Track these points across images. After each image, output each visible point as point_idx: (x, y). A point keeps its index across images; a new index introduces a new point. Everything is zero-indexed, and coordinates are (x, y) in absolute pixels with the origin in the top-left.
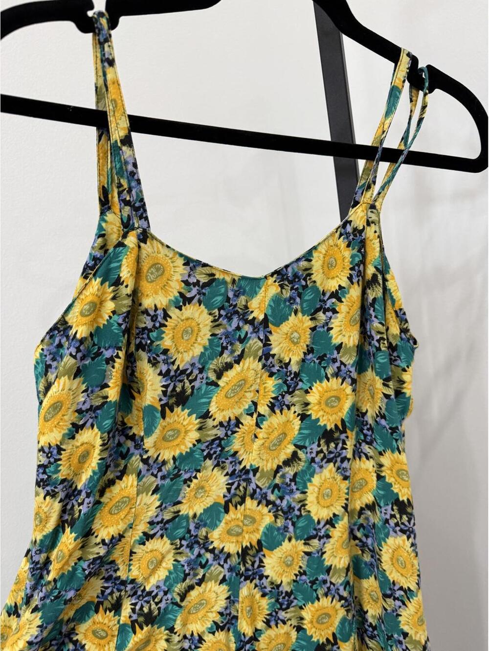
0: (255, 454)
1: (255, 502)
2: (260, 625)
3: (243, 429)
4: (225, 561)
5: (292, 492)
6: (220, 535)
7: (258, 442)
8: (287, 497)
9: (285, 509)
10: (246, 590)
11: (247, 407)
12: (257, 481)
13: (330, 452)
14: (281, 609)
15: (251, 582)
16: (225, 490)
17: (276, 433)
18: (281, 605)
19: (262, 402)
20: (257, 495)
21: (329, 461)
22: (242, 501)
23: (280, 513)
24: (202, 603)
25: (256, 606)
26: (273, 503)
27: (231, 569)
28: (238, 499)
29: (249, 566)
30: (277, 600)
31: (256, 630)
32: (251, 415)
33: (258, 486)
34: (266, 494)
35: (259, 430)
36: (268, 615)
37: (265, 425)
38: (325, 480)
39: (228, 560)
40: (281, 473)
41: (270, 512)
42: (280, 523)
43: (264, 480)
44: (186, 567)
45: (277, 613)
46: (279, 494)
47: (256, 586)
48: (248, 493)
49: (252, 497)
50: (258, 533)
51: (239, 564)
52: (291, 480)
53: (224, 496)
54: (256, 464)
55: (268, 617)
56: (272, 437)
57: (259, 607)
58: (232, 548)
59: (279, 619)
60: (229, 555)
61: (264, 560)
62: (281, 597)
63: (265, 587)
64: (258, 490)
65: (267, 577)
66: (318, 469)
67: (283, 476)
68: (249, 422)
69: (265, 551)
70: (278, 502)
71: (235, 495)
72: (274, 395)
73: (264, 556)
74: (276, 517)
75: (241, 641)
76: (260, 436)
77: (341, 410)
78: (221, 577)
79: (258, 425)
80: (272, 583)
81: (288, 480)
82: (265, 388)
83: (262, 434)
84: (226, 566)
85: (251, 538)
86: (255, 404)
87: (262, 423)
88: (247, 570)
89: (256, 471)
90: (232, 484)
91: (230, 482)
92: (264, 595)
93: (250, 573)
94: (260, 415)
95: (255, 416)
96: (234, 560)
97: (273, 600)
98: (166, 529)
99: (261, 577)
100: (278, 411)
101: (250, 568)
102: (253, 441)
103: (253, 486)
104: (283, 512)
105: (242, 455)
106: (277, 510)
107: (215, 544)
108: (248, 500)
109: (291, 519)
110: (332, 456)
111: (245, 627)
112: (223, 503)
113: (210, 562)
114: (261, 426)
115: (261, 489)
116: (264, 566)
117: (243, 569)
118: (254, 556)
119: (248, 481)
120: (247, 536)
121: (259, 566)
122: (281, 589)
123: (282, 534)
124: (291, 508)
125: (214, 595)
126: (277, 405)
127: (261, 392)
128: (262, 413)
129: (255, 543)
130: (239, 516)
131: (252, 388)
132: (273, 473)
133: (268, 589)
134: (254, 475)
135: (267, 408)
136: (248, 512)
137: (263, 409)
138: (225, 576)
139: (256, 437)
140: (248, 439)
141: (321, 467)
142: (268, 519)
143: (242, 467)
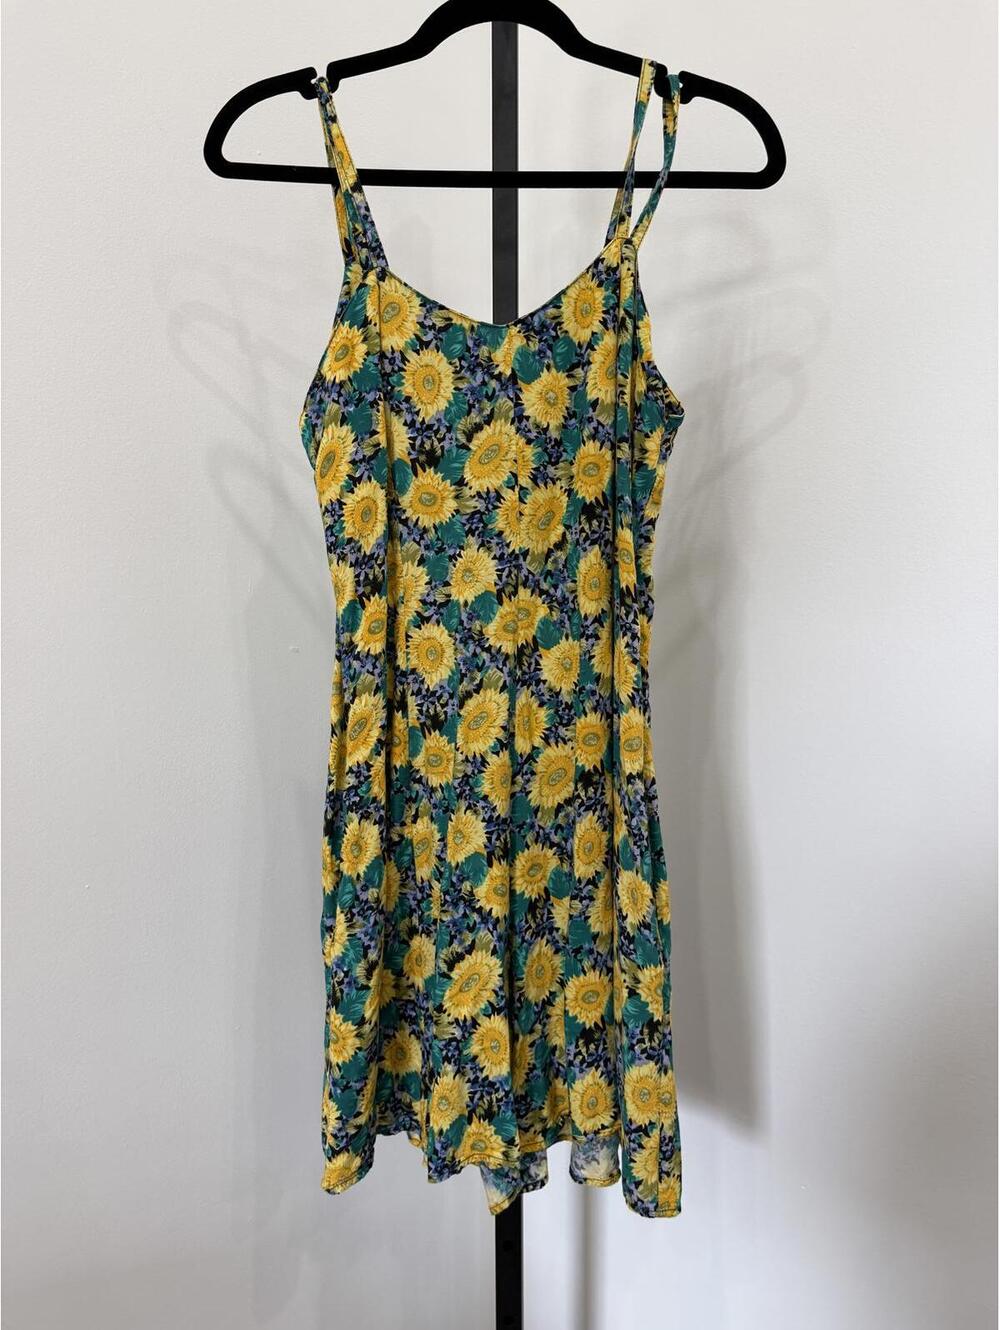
0: (523, 535)
1: (529, 591)
2: (538, 742)
3: (505, 505)
4: (504, 664)
5: (564, 580)
6: (496, 631)
7: (525, 519)
8: (561, 586)
9: (560, 599)
10: (524, 697)
11: (506, 479)
12: (529, 565)
13: (594, 532)
14: (561, 723)
15: (528, 688)
16: (496, 577)
17: (543, 511)
18: (561, 718)
19: (522, 473)
20: (530, 583)
21: (593, 543)
22: (515, 593)
23: (555, 604)
24: (482, 716)
25: (533, 718)
26: (546, 593)
27: (510, 674)
28: (509, 589)
29: (525, 668)
30: (557, 712)
31: (534, 748)
32: (513, 488)
33: (530, 572)
34: (538, 581)
35: (523, 506)
36: (546, 729)
37: (529, 499)
38: (591, 567)
39: (507, 663)
40: (553, 558)
41: (544, 603)
42: (556, 616)
43: (535, 565)
44: (462, 666)
45: (557, 728)
46: (553, 582)
47: (533, 694)
48: (520, 582)
49: (525, 585)
50: (533, 628)
51: (515, 668)
52: (564, 566)
53: (496, 584)
54: (525, 545)
55: (547, 732)
56: (539, 514)
57: (536, 719)
58: (509, 648)
59: (559, 736)
60: (507, 657)
61: (541, 662)
62: (561, 709)
63: (543, 694)
64: (531, 577)
65: (545, 682)
66: (582, 554)
67: (555, 561)
68: (510, 496)
69: (542, 650)
70: (552, 591)
71: (507, 584)
72: (535, 466)
73: (540, 656)
74: (551, 609)
75: (518, 764)
76: (526, 511)
77: (600, 481)
78: (501, 684)
79: (521, 500)
80: (551, 690)
81: (561, 566)
82: (523, 457)
83: (527, 509)
84: (506, 670)
85: (525, 635)
86: (515, 476)
87: (525, 497)
88: (524, 673)
89: (525, 554)
90: (503, 570)
91: (500, 567)
92: (541, 705)
93: (527, 677)
94: (522, 488)
95: (517, 489)
96: (511, 663)
97: (552, 711)
98: (442, 614)
99: (539, 682)
100: (542, 485)
101: (527, 670)
102: (519, 520)
103: (524, 572)
104: (558, 603)
105: (508, 537)
106: (552, 601)
107: (492, 642)
108: (521, 590)
109: (566, 612)
110: (596, 536)
111: (522, 746)
112: (495, 591)
113: (487, 664)
114: (526, 501)
115: (533, 575)
116: (541, 669)
117: (519, 673)
118: (530, 657)
119: (519, 567)
120: (522, 632)
121: (536, 669)
122: (560, 698)
123: (558, 629)
124: (565, 599)
125: (494, 705)
126: (539, 477)
127: (520, 462)
128: (524, 485)
129: (530, 641)
130: (514, 609)
131: (508, 457)
132: (544, 557)
133: (546, 697)
134: (525, 560)
135: (529, 480)
136: (522, 604)
137: (524, 481)
138: (505, 682)
139: (521, 514)
140: (513, 516)
141: (585, 550)
142: (543, 611)
143: (510, 550)
